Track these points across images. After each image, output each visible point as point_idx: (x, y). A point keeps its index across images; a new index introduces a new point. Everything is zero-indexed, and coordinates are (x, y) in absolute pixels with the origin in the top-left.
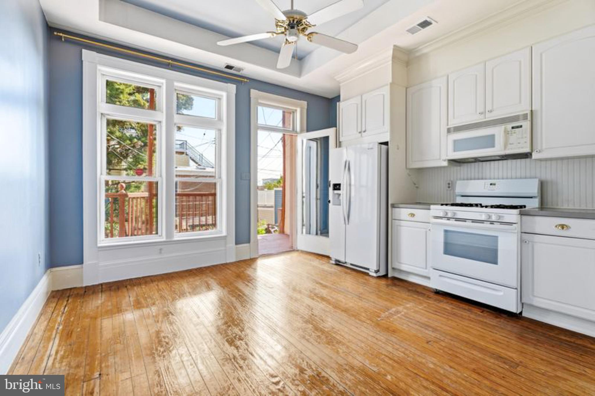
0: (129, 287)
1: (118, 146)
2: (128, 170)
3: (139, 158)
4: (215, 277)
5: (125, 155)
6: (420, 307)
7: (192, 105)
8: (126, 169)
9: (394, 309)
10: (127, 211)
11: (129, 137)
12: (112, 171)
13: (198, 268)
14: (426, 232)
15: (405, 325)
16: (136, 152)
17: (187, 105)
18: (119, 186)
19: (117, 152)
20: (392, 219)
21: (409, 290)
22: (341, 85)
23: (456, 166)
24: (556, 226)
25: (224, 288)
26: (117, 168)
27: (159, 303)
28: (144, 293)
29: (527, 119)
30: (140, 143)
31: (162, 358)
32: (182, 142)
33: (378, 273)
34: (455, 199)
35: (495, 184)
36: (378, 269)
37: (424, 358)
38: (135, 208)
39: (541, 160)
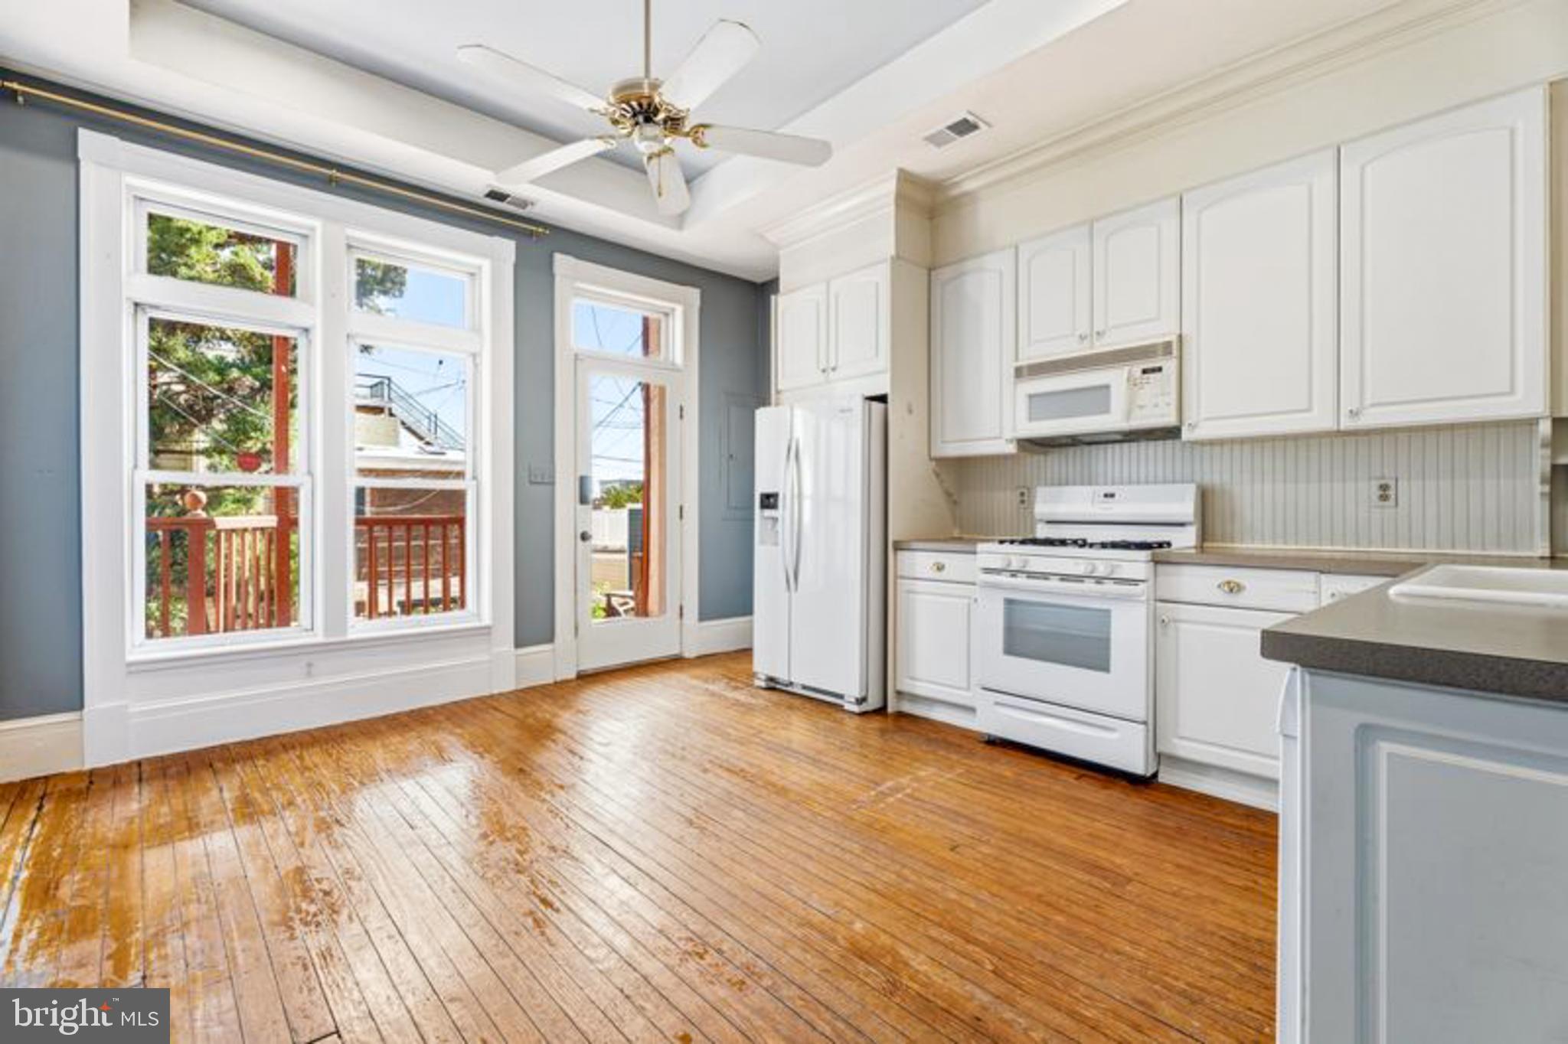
0: (218, 765)
1: (180, 388)
2: (214, 454)
3: (245, 421)
4: (459, 731)
5: (204, 412)
6: (949, 776)
7: (402, 284)
8: (206, 452)
9: (890, 784)
10: (213, 567)
11: (216, 362)
12: (162, 456)
13: (412, 711)
14: (969, 605)
15: (910, 816)
16: (236, 406)
17: (389, 285)
18: (187, 497)
19: (179, 405)
20: (896, 577)
21: (929, 741)
22: (781, 252)
23: (1039, 453)
24: (1219, 586)
25: (482, 757)
26: (178, 448)
27: (304, 801)
28: (261, 778)
29: (1170, 353)
30: (248, 380)
31: (313, 928)
32: (377, 380)
33: (864, 704)
34: (1033, 529)
35: (1112, 496)
36: (863, 694)
37: (940, 882)
38: (235, 558)
39: (1202, 443)
